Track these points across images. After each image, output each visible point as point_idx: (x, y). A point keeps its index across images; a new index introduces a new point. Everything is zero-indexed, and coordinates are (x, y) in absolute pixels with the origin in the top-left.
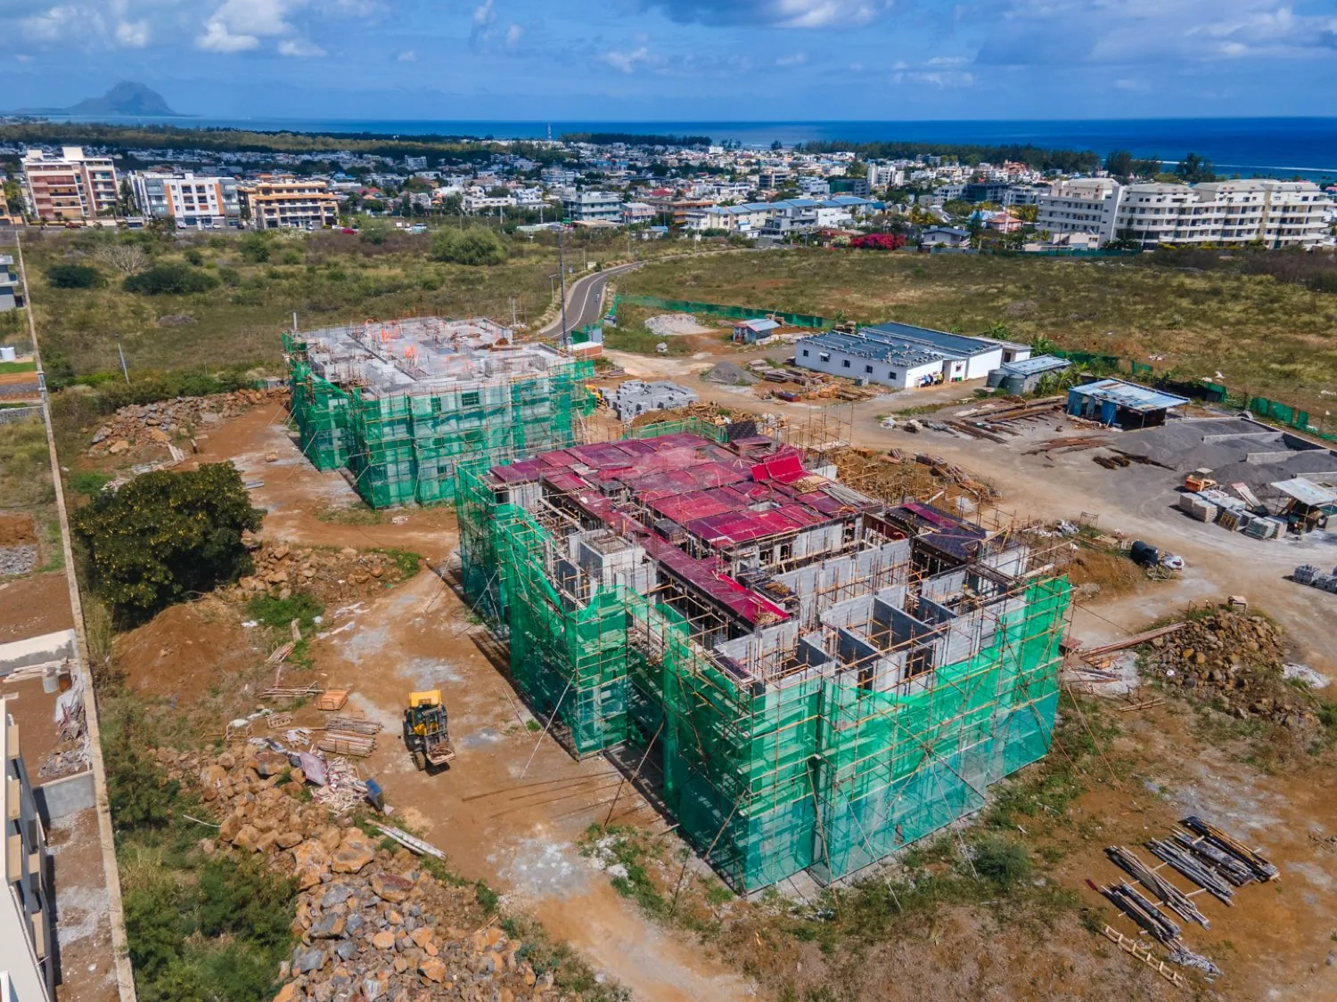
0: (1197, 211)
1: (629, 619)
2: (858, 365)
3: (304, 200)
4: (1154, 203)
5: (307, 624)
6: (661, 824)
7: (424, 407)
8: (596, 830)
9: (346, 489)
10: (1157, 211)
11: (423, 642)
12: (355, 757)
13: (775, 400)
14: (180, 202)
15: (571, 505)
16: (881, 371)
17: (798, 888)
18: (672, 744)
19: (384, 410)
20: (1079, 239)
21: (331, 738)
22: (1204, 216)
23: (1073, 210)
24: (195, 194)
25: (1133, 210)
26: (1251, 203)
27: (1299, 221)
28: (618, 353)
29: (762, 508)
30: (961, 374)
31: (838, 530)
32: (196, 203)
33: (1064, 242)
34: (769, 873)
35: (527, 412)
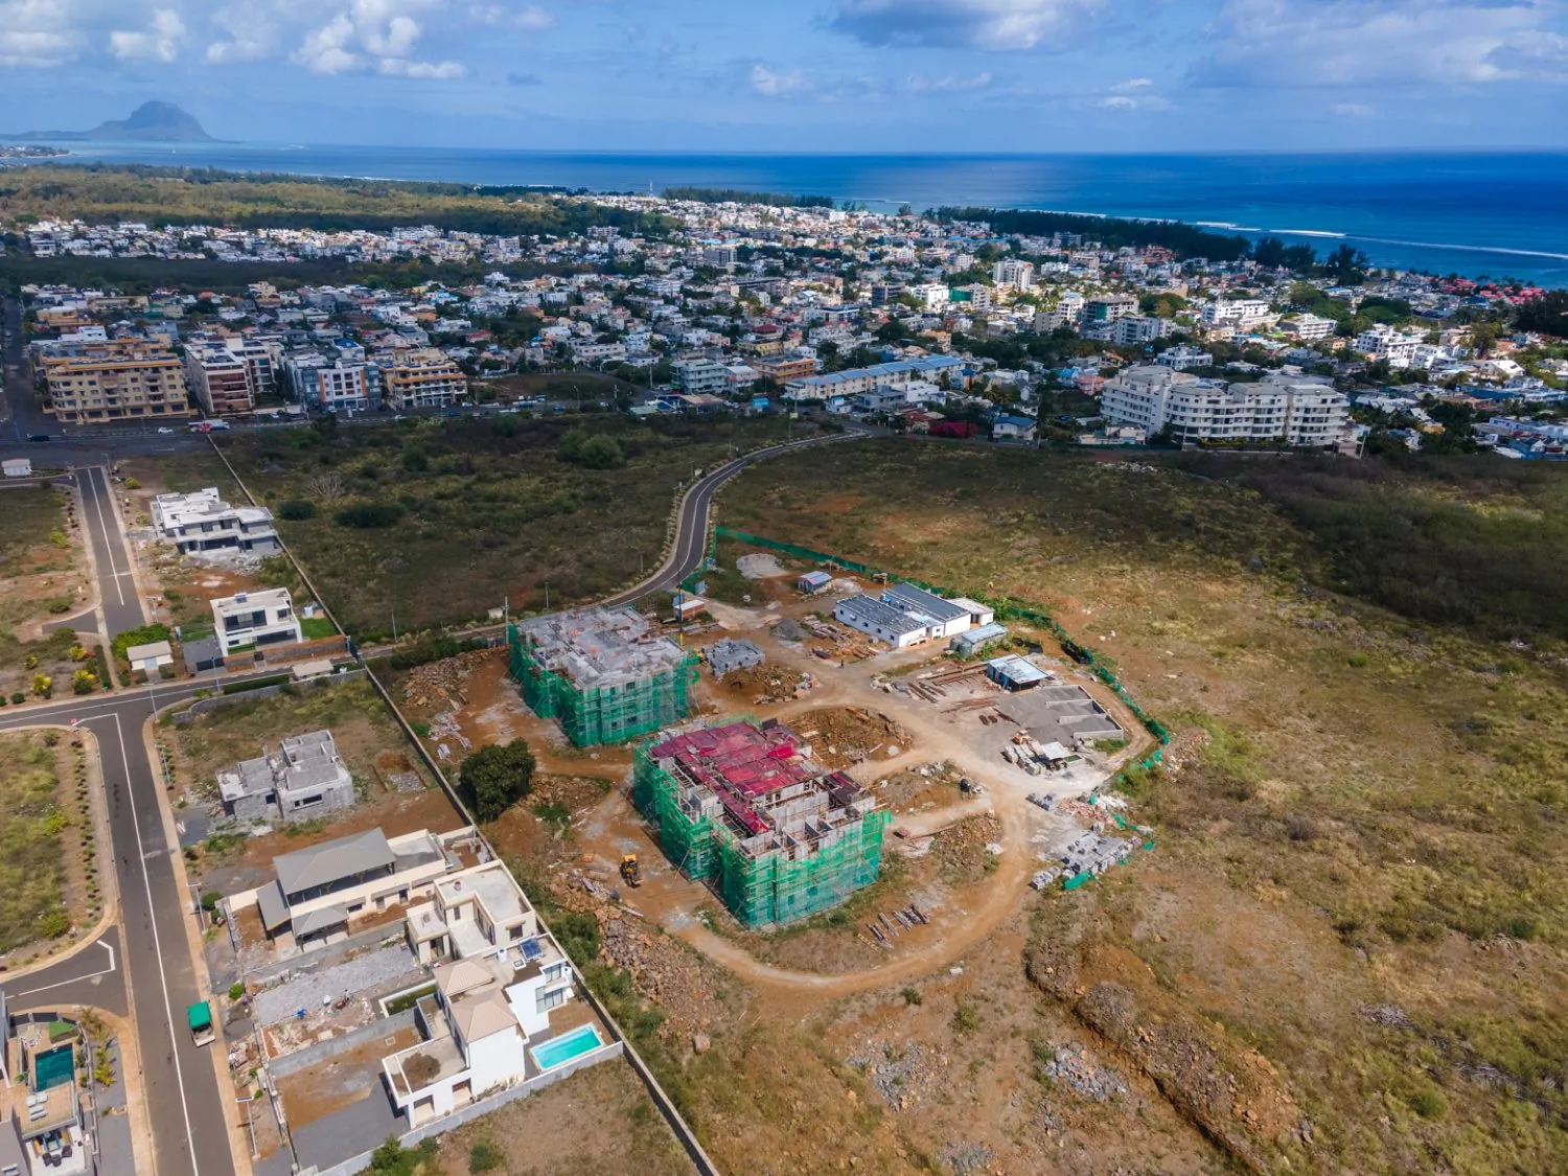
0: (1228, 411)
1: (711, 828)
2: (872, 628)
3: (437, 381)
4: (1192, 404)
5: (564, 820)
6: (722, 907)
7: (606, 691)
8: (698, 908)
9: (559, 733)
10: (1196, 410)
11: (620, 830)
12: (603, 881)
13: (814, 657)
14: (332, 389)
15: (687, 770)
16: (886, 634)
17: (769, 928)
18: (726, 877)
19: (585, 695)
20: (1127, 433)
21: (592, 873)
22: (1236, 415)
23: (1130, 400)
24: (343, 381)
25: (1176, 408)
26: (1276, 406)
27: (1320, 420)
28: (716, 604)
29: (771, 774)
30: (941, 634)
31: (802, 786)
32: (344, 389)
33: (1116, 435)
34: (759, 923)
35: (660, 688)
